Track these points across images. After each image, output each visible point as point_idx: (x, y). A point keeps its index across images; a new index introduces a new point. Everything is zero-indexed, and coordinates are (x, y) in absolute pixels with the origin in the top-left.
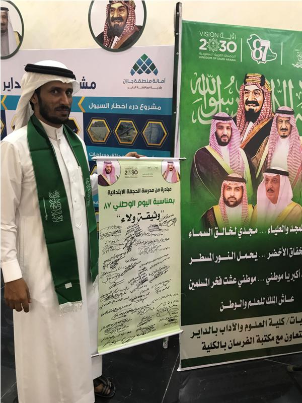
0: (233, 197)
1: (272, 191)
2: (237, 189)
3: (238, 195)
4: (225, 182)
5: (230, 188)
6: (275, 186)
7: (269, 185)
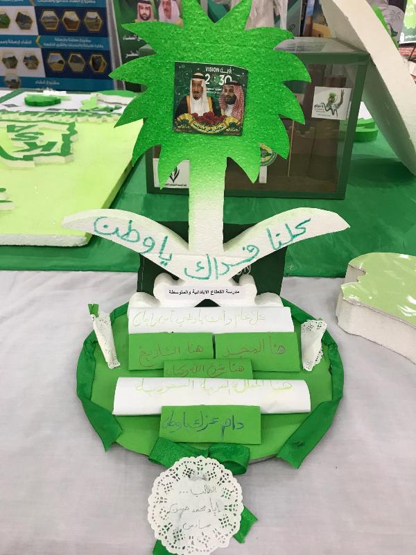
0: (145, 14)
1: (168, 11)
2: (147, 8)
3: (147, 12)
4: (139, 4)
5: (142, 8)
6: (168, 7)
7: (165, 6)
